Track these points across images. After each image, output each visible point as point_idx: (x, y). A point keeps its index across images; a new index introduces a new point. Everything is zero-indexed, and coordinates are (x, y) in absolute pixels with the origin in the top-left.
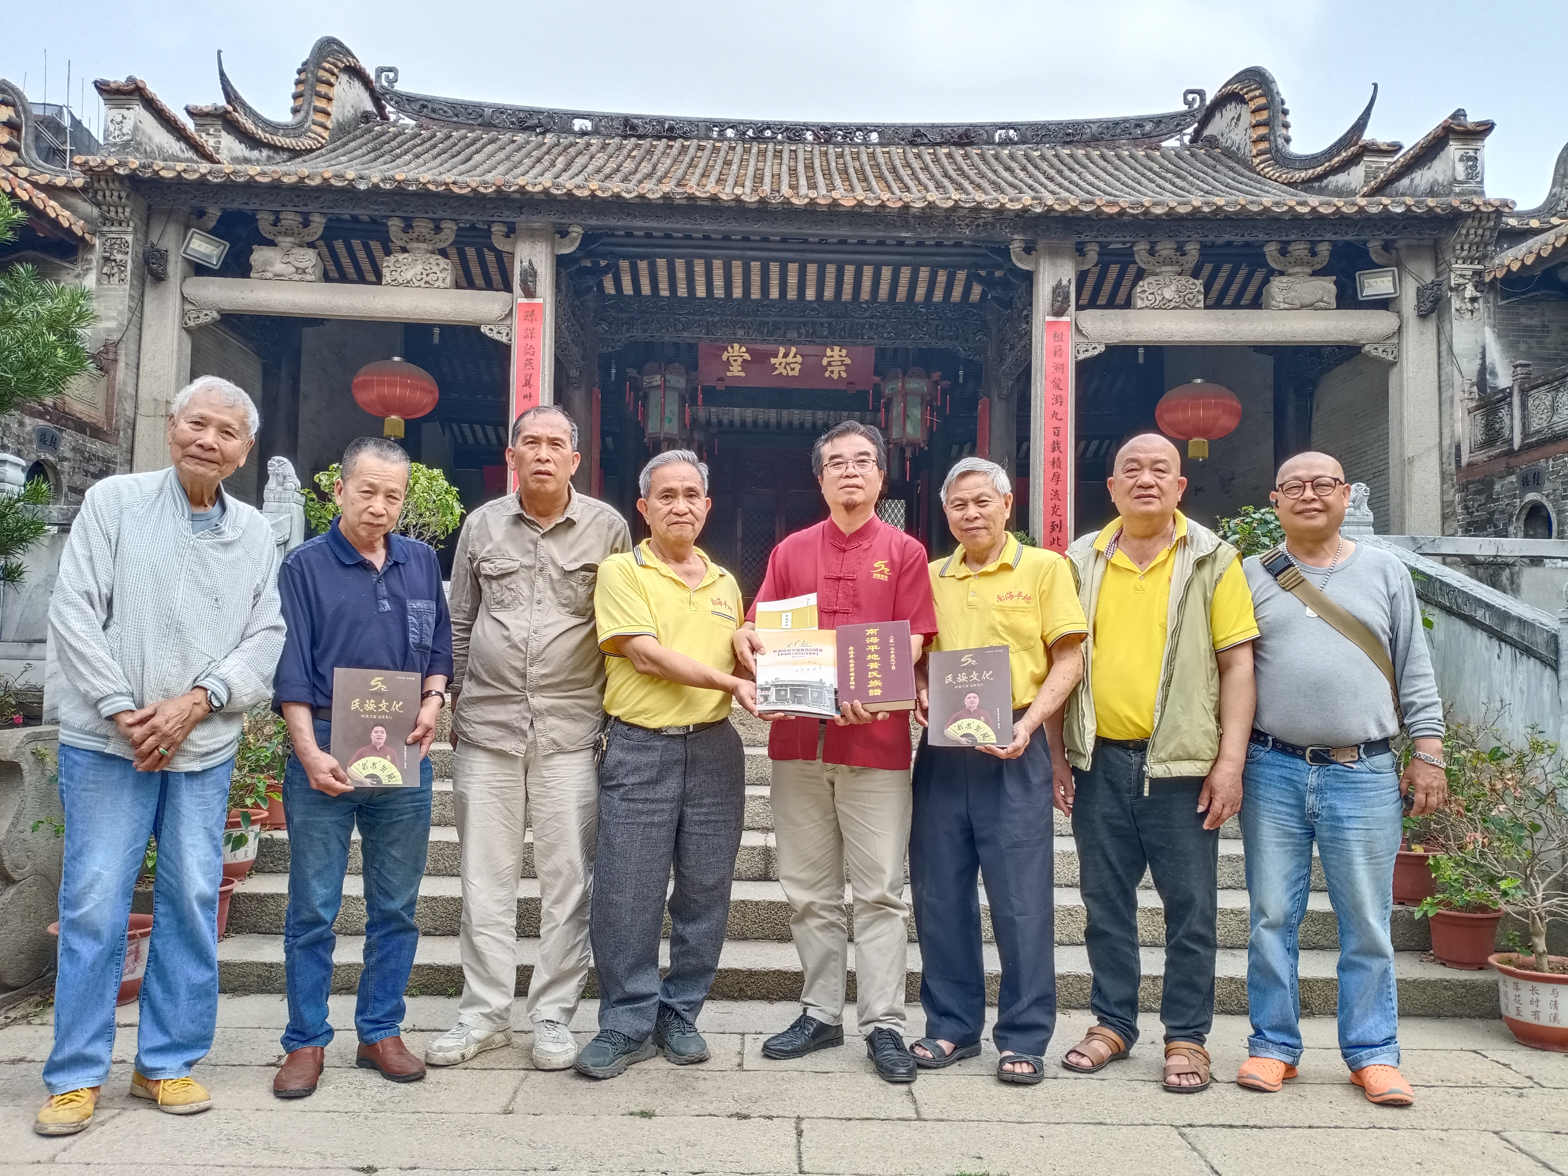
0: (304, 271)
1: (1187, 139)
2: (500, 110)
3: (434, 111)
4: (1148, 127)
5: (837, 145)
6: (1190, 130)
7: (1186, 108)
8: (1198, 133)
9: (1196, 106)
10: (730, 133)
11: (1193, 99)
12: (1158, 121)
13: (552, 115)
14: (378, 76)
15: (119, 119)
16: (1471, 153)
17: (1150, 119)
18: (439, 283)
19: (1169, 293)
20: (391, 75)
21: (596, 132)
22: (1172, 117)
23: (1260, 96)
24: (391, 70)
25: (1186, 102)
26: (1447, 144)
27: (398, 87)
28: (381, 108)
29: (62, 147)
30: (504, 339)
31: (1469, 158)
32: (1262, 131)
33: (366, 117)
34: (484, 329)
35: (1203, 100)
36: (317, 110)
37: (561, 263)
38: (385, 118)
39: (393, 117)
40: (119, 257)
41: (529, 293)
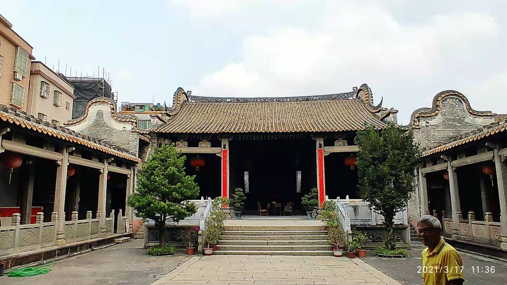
0: (185, 145)
1: (354, 98)
2: (212, 98)
3: (199, 99)
4: (346, 95)
5: (281, 102)
6: (355, 95)
7: (353, 91)
8: (357, 96)
9: (355, 90)
10: (259, 100)
11: (355, 89)
12: (347, 94)
13: (222, 98)
14: (187, 93)
15: (154, 121)
16: (395, 116)
17: (346, 93)
18: (209, 147)
19: (341, 143)
20: (190, 92)
21: (231, 102)
22: (351, 93)
23: (367, 91)
24: (191, 91)
25: (353, 90)
26: (390, 115)
27: (191, 95)
28: (188, 99)
29: (102, 88)
30: (220, 156)
31: (394, 117)
32: (368, 98)
33: (185, 101)
34: (217, 154)
35: (357, 89)
36: (178, 103)
37: (230, 142)
38: (188, 101)
39: (190, 101)
40: (154, 145)
41: (224, 148)
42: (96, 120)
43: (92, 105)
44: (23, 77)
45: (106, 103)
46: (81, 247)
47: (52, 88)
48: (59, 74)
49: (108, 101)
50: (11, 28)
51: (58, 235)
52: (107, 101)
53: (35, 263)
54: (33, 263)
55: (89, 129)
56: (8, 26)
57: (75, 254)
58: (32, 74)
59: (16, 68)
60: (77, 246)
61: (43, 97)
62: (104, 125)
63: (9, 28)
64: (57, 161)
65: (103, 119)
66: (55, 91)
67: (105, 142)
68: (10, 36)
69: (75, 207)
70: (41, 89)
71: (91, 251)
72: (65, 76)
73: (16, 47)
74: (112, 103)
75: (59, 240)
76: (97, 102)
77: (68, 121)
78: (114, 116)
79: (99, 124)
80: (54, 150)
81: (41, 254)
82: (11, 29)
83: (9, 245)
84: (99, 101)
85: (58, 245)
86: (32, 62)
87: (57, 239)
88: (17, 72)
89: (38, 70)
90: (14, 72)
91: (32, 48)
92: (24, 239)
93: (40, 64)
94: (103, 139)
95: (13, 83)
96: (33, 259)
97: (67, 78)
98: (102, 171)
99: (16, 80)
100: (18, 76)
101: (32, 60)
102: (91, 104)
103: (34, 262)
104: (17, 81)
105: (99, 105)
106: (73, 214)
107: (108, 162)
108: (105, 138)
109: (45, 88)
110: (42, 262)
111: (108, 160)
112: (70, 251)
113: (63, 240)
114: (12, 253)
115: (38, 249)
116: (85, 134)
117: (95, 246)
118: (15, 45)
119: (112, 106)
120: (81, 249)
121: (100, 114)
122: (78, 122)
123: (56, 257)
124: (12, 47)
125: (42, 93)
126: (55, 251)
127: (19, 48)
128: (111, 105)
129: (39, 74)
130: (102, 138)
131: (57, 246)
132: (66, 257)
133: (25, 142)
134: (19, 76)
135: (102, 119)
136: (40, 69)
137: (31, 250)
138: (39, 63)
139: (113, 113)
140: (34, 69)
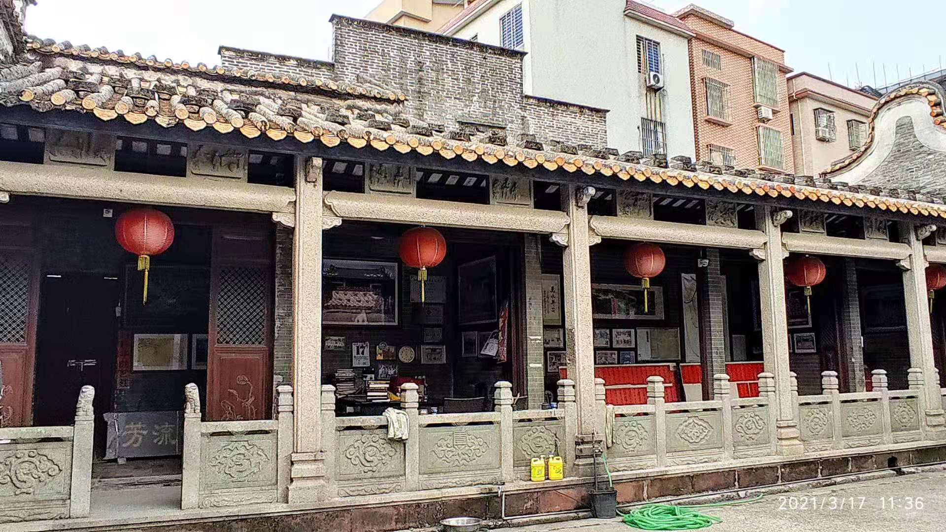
42: (898, 145)
43: (880, 111)
44: (775, 112)
45: (917, 95)
46: (861, 461)
47: (841, 117)
48: (862, 89)
49: (919, 89)
50: (733, 28)
51: (779, 430)
52: (917, 88)
53: (716, 493)
54: (710, 492)
55: (885, 168)
56: (727, 27)
57: (839, 480)
58: (792, 101)
59: (758, 99)
60: (844, 460)
61: (822, 140)
62: (921, 150)
63: (730, 30)
64: (752, 249)
65: (915, 137)
66: (848, 121)
67: (928, 193)
68: (726, 40)
69: (853, 360)
70: (817, 125)
71: (892, 475)
72: (874, 88)
73: (750, 59)
74: (931, 91)
75: (784, 442)
76: (892, 100)
77: (832, 165)
78: (942, 122)
79: (907, 151)
80: (736, 225)
81: (731, 471)
82: (734, 31)
83: (644, 448)
84: (896, 97)
85: (781, 453)
86: (789, 79)
87: (780, 439)
88: (761, 106)
89: (804, 89)
90: (757, 107)
91: (783, 52)
92: (683, 436)
93: (804, 76)
94: (924, 187)
95: (756, 128)
96: (711, 484)
97: (880, 91)
98: (905, 264)
99: (764, 120)
100: (763, 113)
101: (789, 75)
102: (879, 109)
103: (713, 490)
104: (764, 122)
105: (899, 104)
106: (824, 378)
107: (921, 237)
108: (928, 184)
109: (823, 120)
110: (734, 494)
111: (919, 232)
112: (822, 470)
113: (796, 442)
114: (653, 466)
115: (726, 461)
116: (877, 182)
117: (909, 463)
118: (748, 58)
119: (933, 98)
120: (860, 469)
121: (905, 127)
122: (854, 161)
123: (779, 482)
124: (743, 63)
125: (820, 132)
126: (772, 468)
127: (756, 59)
128: (929, 97)
129: (806, 97)
130: (921, 185)
131: (779, 457)
132: (808, 485)
133: (652, 216)
134: (766, 112)
135: (912, 139)
136: (806, 87)
137: (706, 462)
138: (801, 77)
139: (938, 115)
140: (795, 91)
